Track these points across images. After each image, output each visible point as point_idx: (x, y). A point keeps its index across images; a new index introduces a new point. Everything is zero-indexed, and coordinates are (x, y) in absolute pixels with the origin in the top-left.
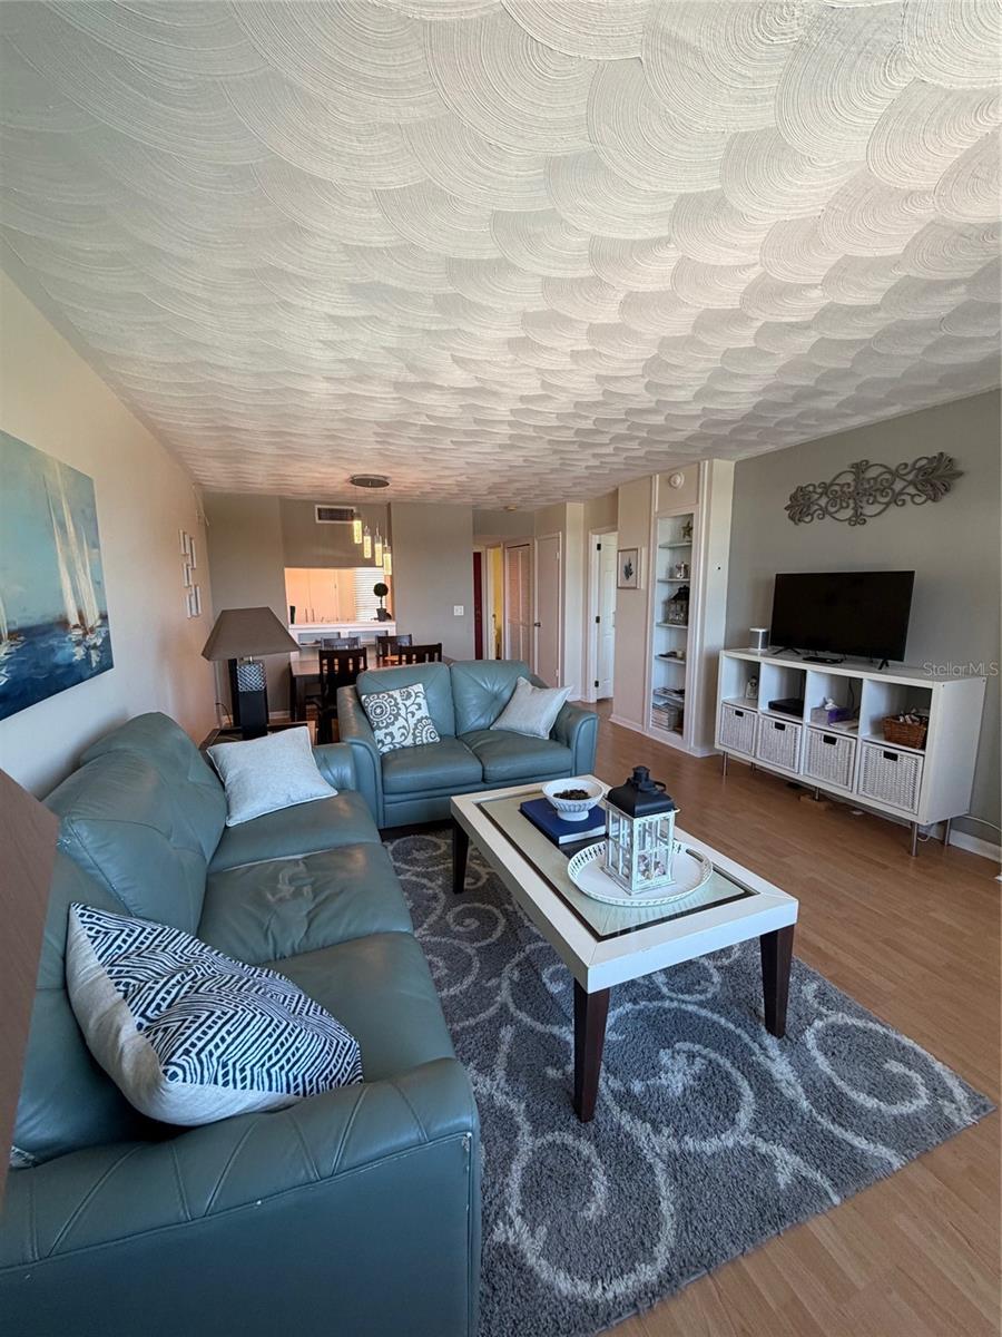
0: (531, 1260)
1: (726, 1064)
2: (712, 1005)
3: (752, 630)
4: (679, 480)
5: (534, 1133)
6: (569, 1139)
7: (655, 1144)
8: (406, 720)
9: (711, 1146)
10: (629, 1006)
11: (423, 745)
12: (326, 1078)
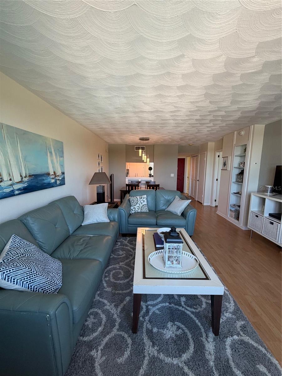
0: (97, 365)
1: (190, 336)
2: (197, 315)
4: (243, 133)
5: (118, 330)
6: (126, 336)
7: (150, 350)
8: (140, 205)
9: (168, 360)
10: (167, 304)
12: (43, 289)
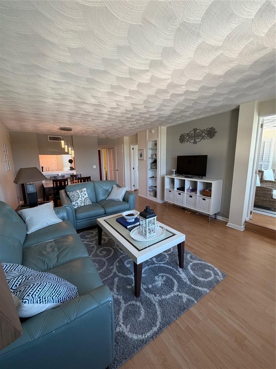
0: (126, 334)
1: (171, 277)
2: (167, 263)
3: (172, 170)
4: (153, 131)
5: (125, 303)
6: (134, 302)
7: (155, 299)
8: (82, 199)
10: (147, 267)
11: (87, 205)
12: (69, 297)
